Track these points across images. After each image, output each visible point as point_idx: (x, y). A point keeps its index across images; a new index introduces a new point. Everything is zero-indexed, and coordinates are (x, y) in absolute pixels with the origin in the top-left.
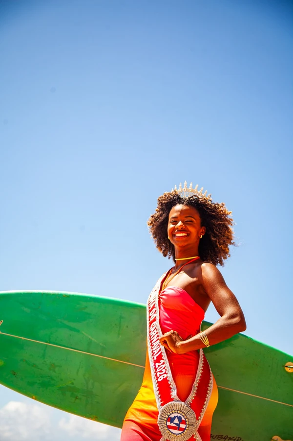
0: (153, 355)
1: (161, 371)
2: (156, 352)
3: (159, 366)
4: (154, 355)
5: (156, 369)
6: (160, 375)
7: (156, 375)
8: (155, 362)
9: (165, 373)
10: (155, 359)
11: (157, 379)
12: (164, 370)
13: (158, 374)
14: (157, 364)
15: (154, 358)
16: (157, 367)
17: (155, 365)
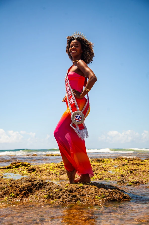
1: (72, 101)
2: (69, 95)
3: (71, 99)
5: (69, 100)
6: (71, 102)
7: (70, 102)
9: (74, 101)
10: (69, 97)
11: (70, 104)
12: (73, 101)
14: (70, 99)
16: (70, 100)
17: (69, 99)
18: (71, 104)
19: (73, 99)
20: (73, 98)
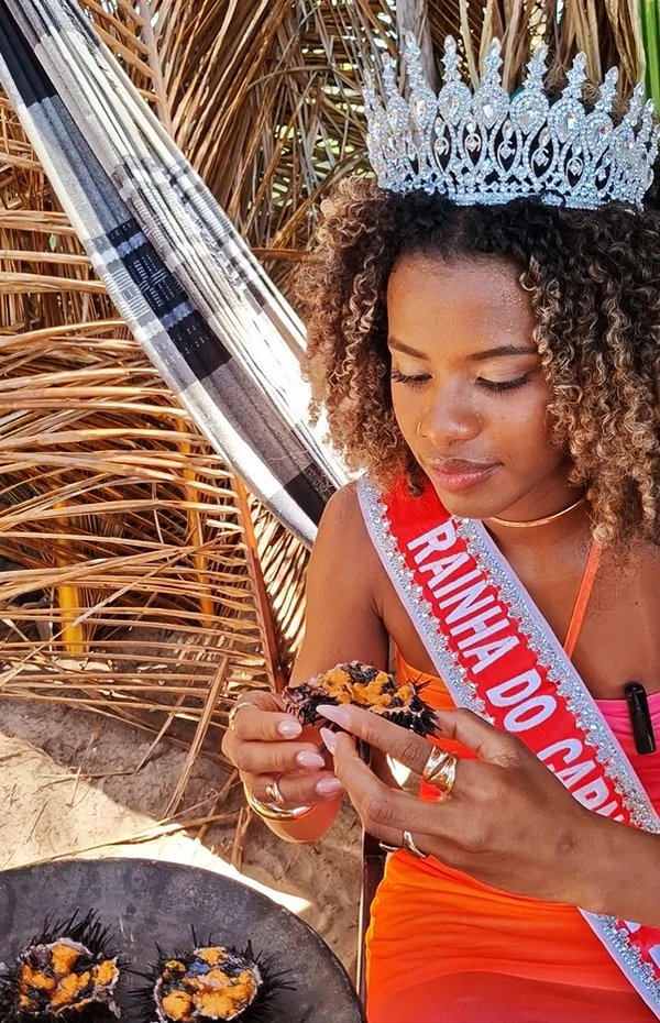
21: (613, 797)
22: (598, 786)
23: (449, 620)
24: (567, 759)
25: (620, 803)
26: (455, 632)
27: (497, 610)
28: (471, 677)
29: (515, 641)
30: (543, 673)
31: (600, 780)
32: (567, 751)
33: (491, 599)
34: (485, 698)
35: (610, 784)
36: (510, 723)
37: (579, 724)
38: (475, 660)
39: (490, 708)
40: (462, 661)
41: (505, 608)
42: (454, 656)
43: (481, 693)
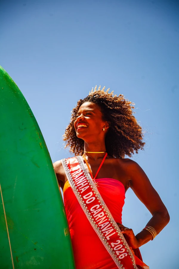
0: (104, 235)
1: (120, 250)
2: (107, 233)
3: (115, 245)
4: (106, 235)
5: (112, 248)
6: (120, 254)
7: (116, 254)
8: (110, 242)
10: (108, 239)
11: (118, 257)
12: (124, 250)
13: (118, 253)
14: (113, 244)
15: (106, 238)
16: (113, 246)
17: (110, 244)
18: (120, 257)
19: (122, 246)
20: (121, 243)
21: (105, 215)
22: (102, 213)
23: (77, 184)
24: (97, 208)
25: (106, 216)
26: (78, 186)
27: (86, 181)
28: (80, 194)
29: (88, 186)
30: (93, 192)
31: (103, 212)
32: (97, 207)
33: (85, 179)
34: (83, 198)
35: (105, 212)
36: (87, 202)
37: (99, 201)
38: (81, 191)
39: (83, 199)
40: (79, 191)
41: (87, 180)
42: (78, 190)
43: (82, 197)
